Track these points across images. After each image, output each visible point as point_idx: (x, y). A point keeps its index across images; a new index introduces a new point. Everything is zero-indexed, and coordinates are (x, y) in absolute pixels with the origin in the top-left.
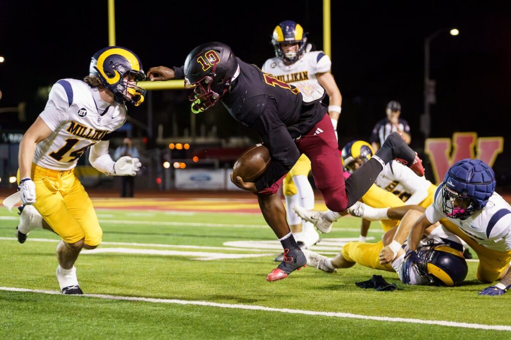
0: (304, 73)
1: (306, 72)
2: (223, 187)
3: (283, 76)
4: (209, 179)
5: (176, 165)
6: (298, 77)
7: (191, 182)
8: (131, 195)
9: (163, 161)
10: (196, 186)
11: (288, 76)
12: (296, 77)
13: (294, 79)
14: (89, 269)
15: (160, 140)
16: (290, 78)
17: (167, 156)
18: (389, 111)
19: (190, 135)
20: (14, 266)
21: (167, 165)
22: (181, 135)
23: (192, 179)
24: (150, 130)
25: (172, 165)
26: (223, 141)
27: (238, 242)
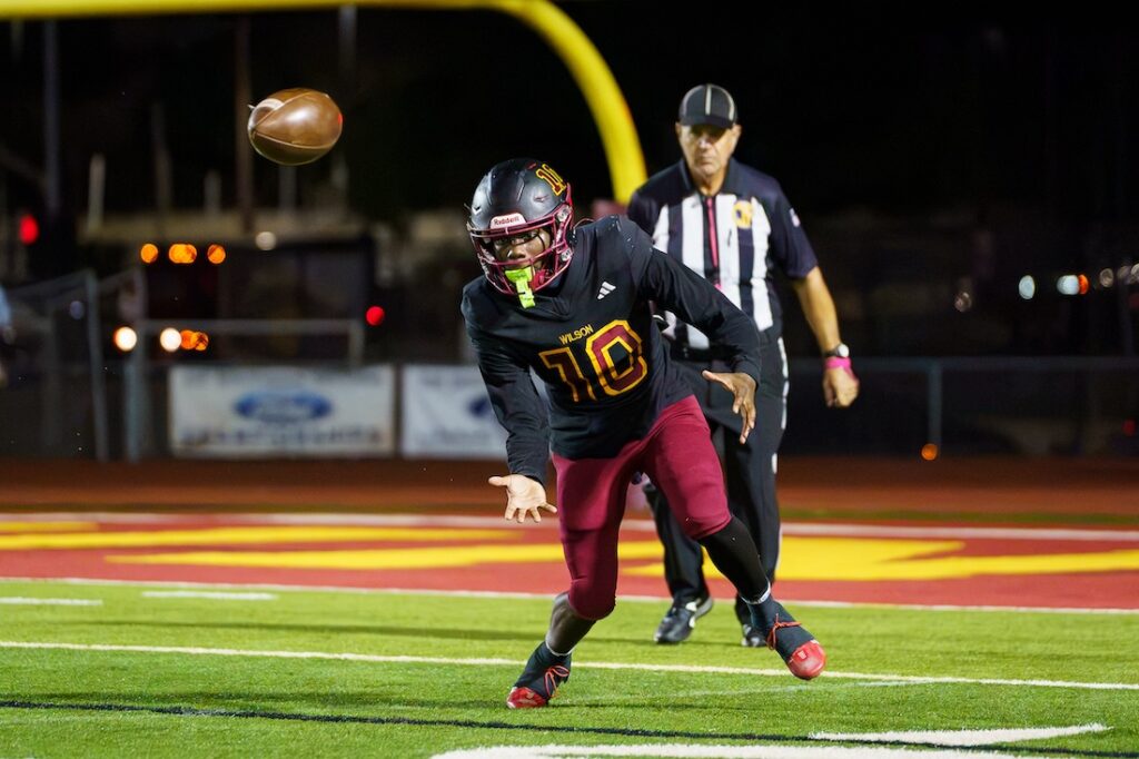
2: (385, 446)
4: (321, 409)
5: (171, 339)
7: (237, 424)
9: (115, 322)
10: (262, 441)
15: (94, 226)
17: (132, 305)
19: (229, 201)
21: (126, 339)
22: (189, 200)
23: (245, 408)
24: (50, 183)
25: (151, 343)
26: (383, 234)
27: (494, 749)
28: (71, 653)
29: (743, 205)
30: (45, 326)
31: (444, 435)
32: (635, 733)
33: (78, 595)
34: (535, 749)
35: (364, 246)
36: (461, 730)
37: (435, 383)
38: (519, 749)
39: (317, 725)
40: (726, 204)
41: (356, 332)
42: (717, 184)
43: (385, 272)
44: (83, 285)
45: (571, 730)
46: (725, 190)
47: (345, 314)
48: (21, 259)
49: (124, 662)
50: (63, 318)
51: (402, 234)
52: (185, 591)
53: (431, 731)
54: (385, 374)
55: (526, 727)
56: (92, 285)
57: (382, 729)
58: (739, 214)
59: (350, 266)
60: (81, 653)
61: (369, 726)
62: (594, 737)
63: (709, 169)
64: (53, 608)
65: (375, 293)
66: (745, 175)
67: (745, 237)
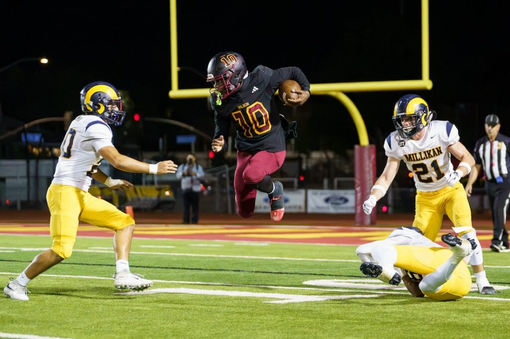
0: (437, 149)
1: (440, 148)
2: (303, 210)
3: (416, 154)
6: (432, 153)
8: (195, 222)
11: (420, 153)
12: (429, 154)
13: (428, 156)
14: (145, 314)
15: (229, 155)
16: (423, 156)
18: (487, 128)
20: (59, 310)
26: (303, 156)
27: (320, 280)
28: (213, 257)
29: (500, 143)
30: (216, 179)
31: (318, 207)
32: (358, 277)
33: (217, 244)
34: (331, 280)
35: (299, 160)
36: (313, 276)
37: (315, 194)
38: (327, 280)
39: (275, 274)
40: (496, 143)
41: (296, 181)
42: (494, 138)
43: (304, 167)
44: (225, 169)
45: (341, 276)
46: (496, 139)
47: (294, 177)
48: (210, 162)
49: (227, 259)
50: (220, 177)
51: (308, 157)
52: (245, 243)
53: (305, 276)
54: (303, 191)
55: (330, 275)
56: (227, 169)
57: (292, 275)
58: (498, 146)
59: (296, 164)
60: (216, 258)
61: (288, 275)
62: (347, 278)
63: (492, 134)
64: (211, 247)
65: (301, 172)
66: (502, 136)
67: (499, 152)
